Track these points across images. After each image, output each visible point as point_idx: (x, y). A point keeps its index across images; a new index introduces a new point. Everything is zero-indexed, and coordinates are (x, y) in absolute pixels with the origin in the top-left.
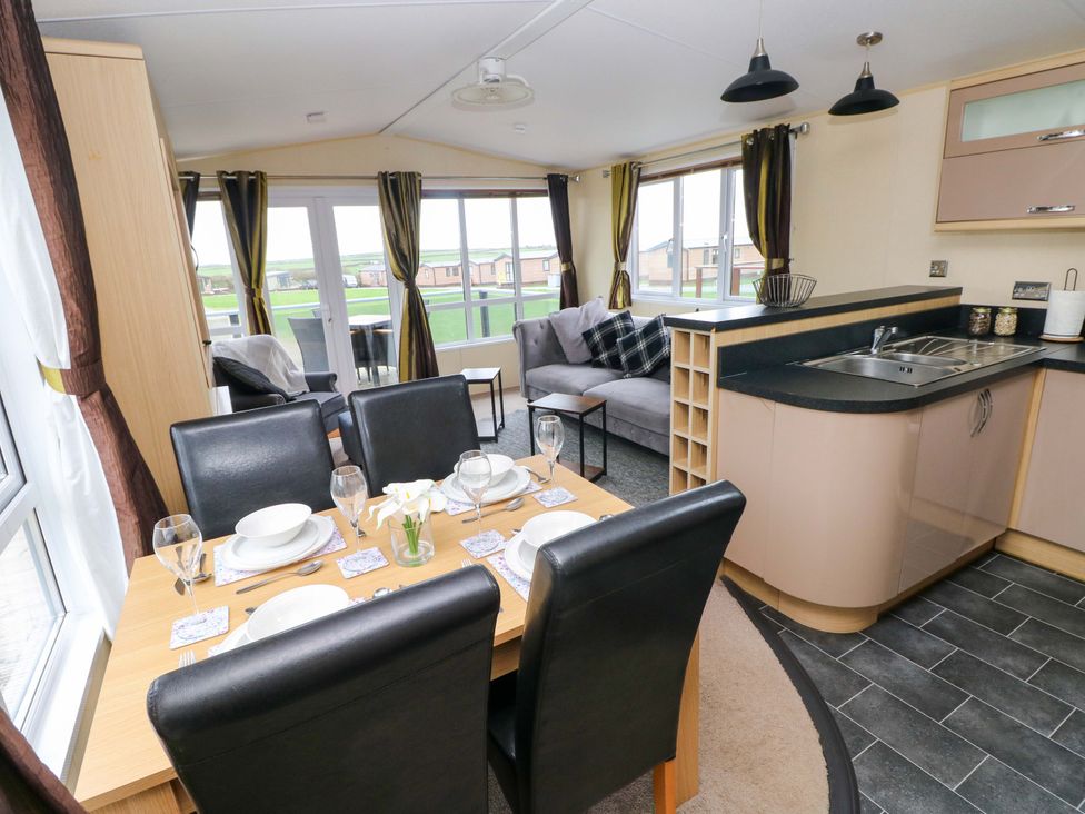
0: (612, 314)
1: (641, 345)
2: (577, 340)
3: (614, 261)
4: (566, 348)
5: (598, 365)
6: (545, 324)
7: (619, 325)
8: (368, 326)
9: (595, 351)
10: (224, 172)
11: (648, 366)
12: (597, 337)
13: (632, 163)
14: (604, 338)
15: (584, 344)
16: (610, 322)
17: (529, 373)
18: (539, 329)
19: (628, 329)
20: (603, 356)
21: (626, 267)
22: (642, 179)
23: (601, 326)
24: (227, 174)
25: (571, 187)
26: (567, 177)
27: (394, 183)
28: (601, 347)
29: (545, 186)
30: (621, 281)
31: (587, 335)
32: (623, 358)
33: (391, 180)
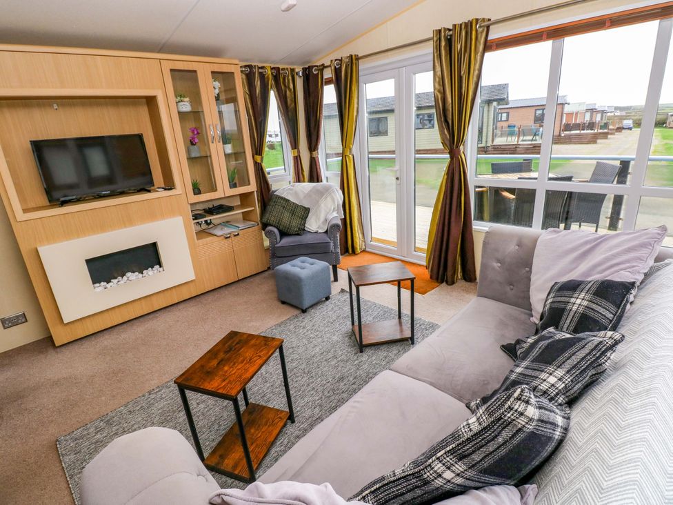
6: (529, 244)
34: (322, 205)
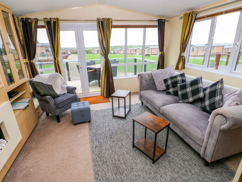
0: (177, 73)
1: (189, 89)
2: (161, 82)
3: (180, 52)
4: (157, 84)
5: (168, 93)
6: (150, 75)
7: (179, 79)
8: (98, 69)
9: (168, 87)
10: (46, 18)
11: (191, 99)
12: (169, 82)
13: (193, 12)
14: (172, 83)
15: (164, 84)
16: (176, 77)
17: (142, 92)
18: (147, 77)
19: (183, 81)
20: (171, 90)
21: (185, 54)
22: (196, 19)
23: (171, 78)
24: (48, 19)
25: (166, 24)
26: (165, 20)
27: (102, 22)
28: (170, 86)
29: (156, 24)
30: (182, 60)
31: (165, 81)
32: (180, 93)
33: (101, 21)
34: (58, 82)
